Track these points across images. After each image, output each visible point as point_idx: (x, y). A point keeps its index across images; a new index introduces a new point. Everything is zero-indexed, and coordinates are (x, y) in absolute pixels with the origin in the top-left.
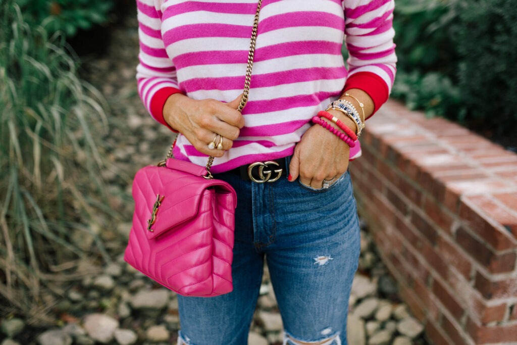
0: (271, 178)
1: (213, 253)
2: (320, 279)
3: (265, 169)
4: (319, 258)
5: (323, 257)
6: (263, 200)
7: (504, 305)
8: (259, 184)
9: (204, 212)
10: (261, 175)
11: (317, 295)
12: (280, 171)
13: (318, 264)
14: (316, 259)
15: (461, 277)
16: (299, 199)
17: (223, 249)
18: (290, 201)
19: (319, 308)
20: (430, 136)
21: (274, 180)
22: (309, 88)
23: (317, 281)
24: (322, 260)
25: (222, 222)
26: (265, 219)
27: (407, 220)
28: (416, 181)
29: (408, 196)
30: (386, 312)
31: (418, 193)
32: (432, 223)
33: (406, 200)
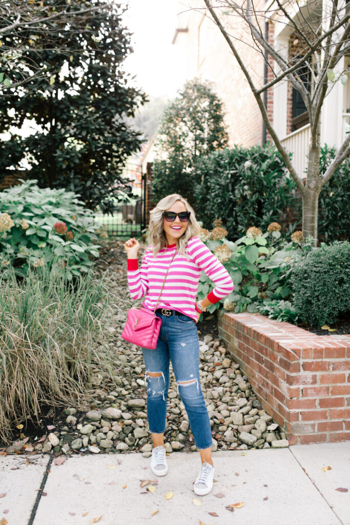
1: (153, 337)
2: (184, 352)
3: (166, 311)
6: (165, 322)
7: (299, 388)
8: (164, 316)
10: (165, 313)
11: (185, 358)
12: (171, 313)
13: (182, 346)
14: (181, 344)
15: (282, 381)
17: (156, 336)
20: (276, 328)
21: (169, 315)
22: (187, 292)
25: (156, 329)
26: (165, 328)
27: (263, 366)
28: (265, 345)
29: (263, 353)
30: (254, 411)
31: (266, 350)
32: (271, 361)
33: (262, 356)
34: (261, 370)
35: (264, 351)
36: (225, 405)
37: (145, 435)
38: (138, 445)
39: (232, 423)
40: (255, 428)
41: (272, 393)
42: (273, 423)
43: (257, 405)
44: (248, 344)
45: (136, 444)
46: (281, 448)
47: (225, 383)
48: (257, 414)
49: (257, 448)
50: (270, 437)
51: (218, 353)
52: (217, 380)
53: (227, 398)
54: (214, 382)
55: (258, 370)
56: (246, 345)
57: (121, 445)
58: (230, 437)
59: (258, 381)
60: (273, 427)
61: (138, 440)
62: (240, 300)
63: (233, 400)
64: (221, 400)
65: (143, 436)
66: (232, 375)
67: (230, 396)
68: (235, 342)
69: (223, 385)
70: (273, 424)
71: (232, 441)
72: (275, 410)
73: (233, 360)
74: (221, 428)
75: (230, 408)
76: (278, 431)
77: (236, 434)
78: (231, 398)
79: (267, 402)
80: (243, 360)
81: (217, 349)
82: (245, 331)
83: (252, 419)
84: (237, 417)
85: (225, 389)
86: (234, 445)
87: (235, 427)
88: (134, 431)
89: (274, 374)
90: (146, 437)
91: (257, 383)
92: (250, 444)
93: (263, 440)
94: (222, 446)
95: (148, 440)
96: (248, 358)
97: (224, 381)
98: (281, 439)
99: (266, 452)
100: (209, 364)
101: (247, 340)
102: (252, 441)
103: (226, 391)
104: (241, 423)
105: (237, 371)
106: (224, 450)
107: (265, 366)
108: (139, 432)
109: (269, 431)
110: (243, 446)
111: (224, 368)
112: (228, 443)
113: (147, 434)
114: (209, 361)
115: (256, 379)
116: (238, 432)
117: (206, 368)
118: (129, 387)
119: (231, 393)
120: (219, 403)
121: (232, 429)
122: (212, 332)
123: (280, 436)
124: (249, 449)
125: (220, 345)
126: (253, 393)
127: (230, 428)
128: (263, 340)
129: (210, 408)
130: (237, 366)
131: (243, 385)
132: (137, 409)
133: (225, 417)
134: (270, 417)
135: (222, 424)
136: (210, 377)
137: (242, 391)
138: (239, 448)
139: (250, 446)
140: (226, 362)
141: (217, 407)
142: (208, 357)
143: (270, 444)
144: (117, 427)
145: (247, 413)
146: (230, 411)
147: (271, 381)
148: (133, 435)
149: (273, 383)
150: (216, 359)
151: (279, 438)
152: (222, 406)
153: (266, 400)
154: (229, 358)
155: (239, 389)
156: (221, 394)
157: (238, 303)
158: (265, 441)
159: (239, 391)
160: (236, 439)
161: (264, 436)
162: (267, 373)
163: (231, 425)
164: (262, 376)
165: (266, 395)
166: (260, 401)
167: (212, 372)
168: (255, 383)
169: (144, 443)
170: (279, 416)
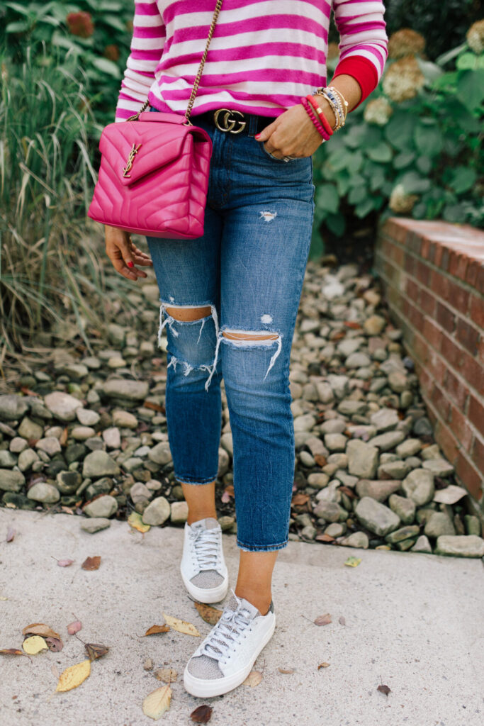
0: (234, 129)
2: (263, 238)
3: (230, 118)
4: (266, 213)
5: (269, 213)
6: (222, 153)
8: (222, 132)
9: (185, 154)
10: (226, 123)
11: (259, 258)
12: (244, 123)
13: (263, 219)
14: (262, 213)
16: (255, 162)
17: (199, 195)
18: (246, 160)
19: (260, 279)
21: (236, 132)
23: (260, 240)
24: (268, 216)
25: (199, 170)
26: (221, 174)
27: (452, 337)
28: (465, 281)
29: (455, 305)
30: (410, 445)
31: (467, 294)
32: (475, 326)
33: (454, 311)
34: (445, 348)
35: (461, 300)
36: (341, 421)
37: (110, 472)
38: (84, 493)
39: (346, 469)
40: (401, 492)
41: (463, 407)
42: (454, 483)
43: (423, 430)
44: (426, 284)
45: (78, 492)
46: (460, 556)
47: (358, 368)
48: (418, 454)
49: (396, 547)
50: (436, 522)
51: (360, 303)
52: (343, 359)
53: (352, 404)
54: (335, 363)
55: (438, 346)
56: (422, 287)
57: (42, 490)
58: (330, 506)
59: (436, 374)
60: (450, 495)
61: (87, 481)
62: (430, 191)
63: (365, 411)
64: (335, 407)
65: (104, 472)
66: (379, 353)
67: (361, 400)
68: (401, 281)
69: (352, 372)
70: (452, 488)
71: (332, 519)
72: (463, 451)
73: (392, 321)
74: (312, 478)
75: (352, 429)
76: (461, 509)
77: (346, 500)
78: (362, 404)
79: (447, 428)
80: (412, 321)
81: (361, 293)
82: (425, 252)
83: (400, 465)
84: (362, 455)
85: (353, 382)
86: (335, 529)
87: (349, 481)
88: (88, 457)
89: (477, 359)
90: (111, 476)
91: (432, 378)
92: (377, 532)
93: (415, 529)
94: (302, 527)
95: (114, 486)
96: (421, 316)
97: (356, 364)
98: (466, 533)
99: (417, 564)
100: (333, 324)
101: (424, 273)
102: (384, 526)
103: (355, 388)
104: (368, 471)
105: (394, 346)
106: (305, 539)
107: (459, 338)
108: (98, 463)
109: (438, 504)
110: (359, 538)
111: (367, 336)
112: (322, 521)
113: (117, 470)
114: (337, 317)
115: (432, 368)
116: (354, 494)
117: (324, 332)
118: (134, 351)
119: (366, 392)
120: (330, 413)
121: (342, 485)
122: (361, 260)
123: (465, 523)
124: (371, 547)
125: (371, 287)
126: (421, 400)
127: (336, 483)
128: (462, 268)
129: (301, 425)
130: (394, 334)
131: (399, 378)
132: (124, 403)
133: (332, 452)
134: (447, 467)
135: (318, 467)
136: (329, 351)
137: (394, 393)
138: (344, 541)
139: (377, 539)
140: (373, 323)
141: (320, 421)
142: (337, 310)
143: (433, 541)
144: (52, 441)
145: (392, 449)
146: (350, 437)
147: (466, 377)
148: (80, 468)
149: (470, 382)
150: (353, 316)
151: (461, 529)
152: (333, 422)
153: (447, 422)
154: (382, 315)
155: (387, 386)
156: (339, 394)
157: (425, 198)
158: (422, 532)
159: (388, 391)
160: (346, 514)
161: (422, 516)
162: (460, 355)
163: (341, 475)
164: (445, 362)
165: (449, 411)
166: (433, 422)
167: (336, 341)
168: (427, 378)
169: (101, 492)
170: (471, 468)
